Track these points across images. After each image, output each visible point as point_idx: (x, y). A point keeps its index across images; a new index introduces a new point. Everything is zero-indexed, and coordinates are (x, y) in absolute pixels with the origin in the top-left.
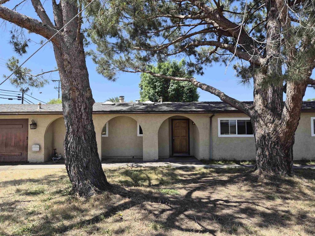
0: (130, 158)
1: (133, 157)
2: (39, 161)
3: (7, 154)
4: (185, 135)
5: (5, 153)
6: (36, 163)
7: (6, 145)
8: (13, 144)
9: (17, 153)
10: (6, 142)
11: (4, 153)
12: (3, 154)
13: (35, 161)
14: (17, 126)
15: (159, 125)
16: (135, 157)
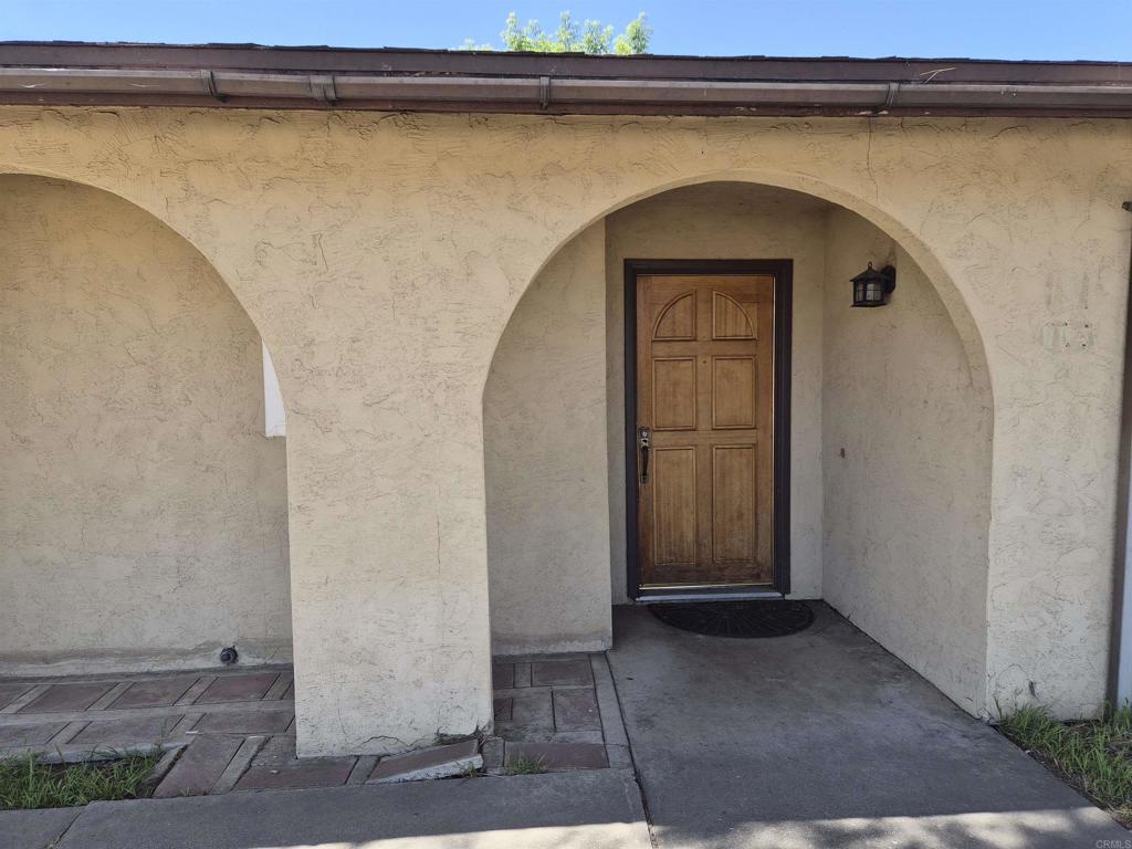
0: (199, 663)
1: (230, 655)
4: (746, 414)
15: (498, 297)
16: (245, 660)
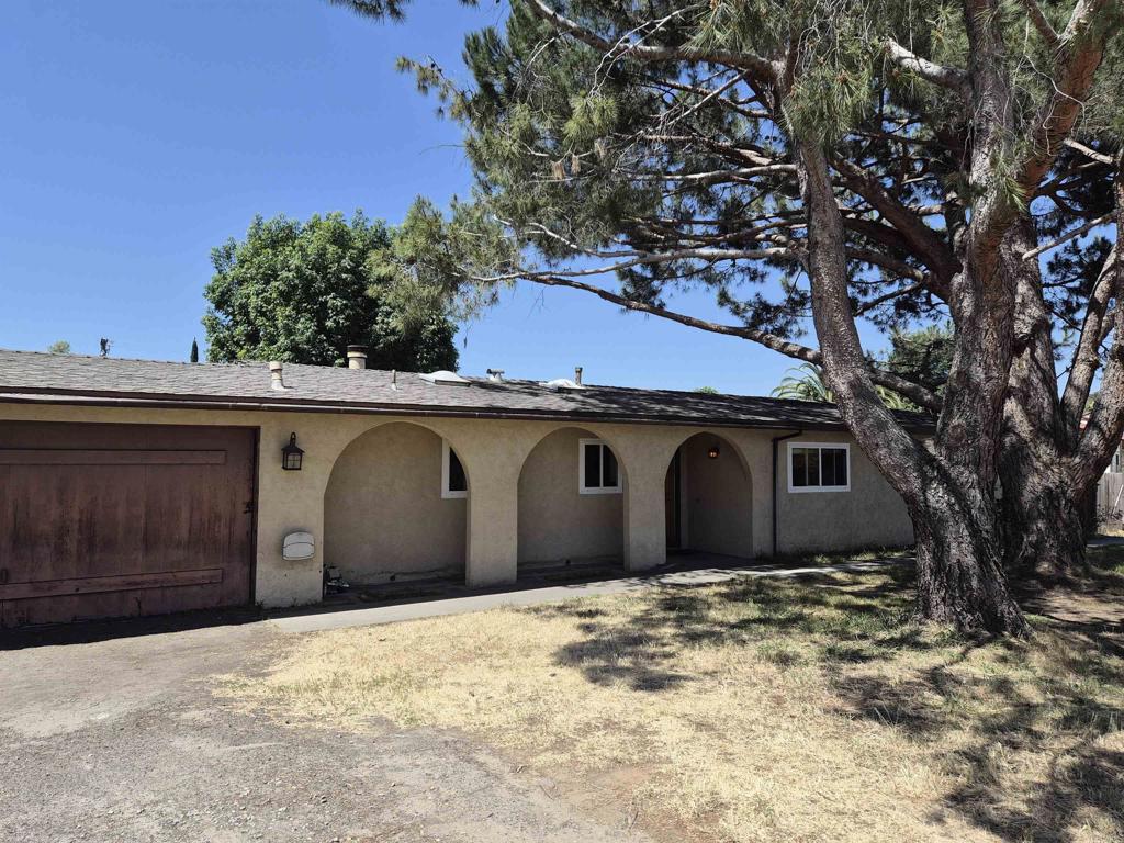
1: (568, 562)
2: (303, 598)
3: (156, 582)
5: (145, 577)
6: (293, 606)
7: (149, 542)
8: (184, 534)
9: (201, 573)
10: (146, 528)
11: (138, 579)
12: (136, 583)
13: (288, 601)
14: (200, 458)
